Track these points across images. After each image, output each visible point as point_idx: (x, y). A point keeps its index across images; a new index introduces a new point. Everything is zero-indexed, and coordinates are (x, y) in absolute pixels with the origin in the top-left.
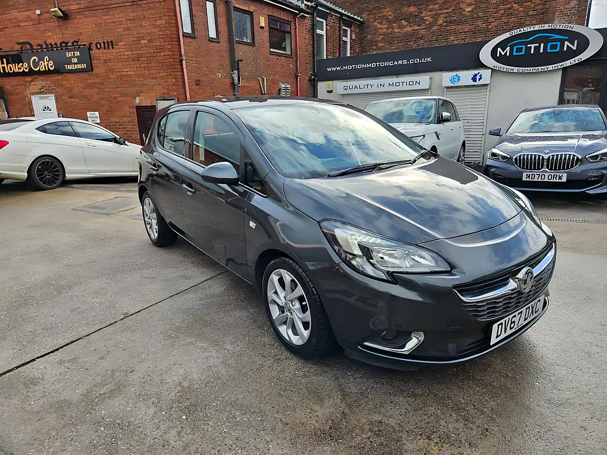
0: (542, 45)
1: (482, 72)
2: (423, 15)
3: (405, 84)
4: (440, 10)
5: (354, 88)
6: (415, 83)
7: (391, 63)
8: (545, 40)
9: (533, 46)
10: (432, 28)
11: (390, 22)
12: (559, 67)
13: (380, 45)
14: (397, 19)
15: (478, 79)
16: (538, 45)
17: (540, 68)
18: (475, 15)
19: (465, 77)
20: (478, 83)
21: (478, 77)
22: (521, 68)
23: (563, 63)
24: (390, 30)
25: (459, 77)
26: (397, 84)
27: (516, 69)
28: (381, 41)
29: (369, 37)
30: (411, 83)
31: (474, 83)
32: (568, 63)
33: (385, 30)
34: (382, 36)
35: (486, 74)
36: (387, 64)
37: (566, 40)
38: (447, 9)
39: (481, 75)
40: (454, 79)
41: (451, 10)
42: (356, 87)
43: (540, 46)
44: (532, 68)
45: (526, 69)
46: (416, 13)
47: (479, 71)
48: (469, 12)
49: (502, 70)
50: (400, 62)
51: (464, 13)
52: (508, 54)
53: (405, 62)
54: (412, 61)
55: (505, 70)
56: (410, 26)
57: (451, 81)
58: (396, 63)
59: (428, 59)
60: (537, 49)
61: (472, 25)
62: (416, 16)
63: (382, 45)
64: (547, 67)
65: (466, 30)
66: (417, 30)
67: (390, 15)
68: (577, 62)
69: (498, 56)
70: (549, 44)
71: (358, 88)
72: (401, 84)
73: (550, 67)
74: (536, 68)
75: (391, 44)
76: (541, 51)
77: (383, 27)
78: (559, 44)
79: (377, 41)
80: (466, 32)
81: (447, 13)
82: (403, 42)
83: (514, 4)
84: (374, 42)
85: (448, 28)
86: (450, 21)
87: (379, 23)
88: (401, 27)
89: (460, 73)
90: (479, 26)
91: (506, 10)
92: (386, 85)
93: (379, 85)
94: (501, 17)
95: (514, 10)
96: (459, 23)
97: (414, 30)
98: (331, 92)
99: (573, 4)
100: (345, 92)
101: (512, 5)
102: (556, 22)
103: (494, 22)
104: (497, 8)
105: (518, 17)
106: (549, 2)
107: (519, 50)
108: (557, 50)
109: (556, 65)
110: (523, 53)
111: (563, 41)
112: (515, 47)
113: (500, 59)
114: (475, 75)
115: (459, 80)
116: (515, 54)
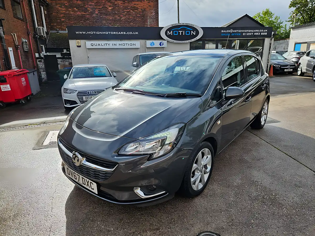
0: (184, 31)
1: (163, 41)
2: (86, 7)
3: (128, 45)
4: (95, 6)
5: (97, 45)
6: (133, 44)
7: (117, 33)
8: (185, 30)
9: (181, 32)
10: (92, 15)
11: (66, 7)
12: (190, 42)
13: (62, 20)
14: (71, 6)
15: (162, 45)
16: (182, 31)
17: (184, 41)
18: (114, 12)
19: (157, 43)
20: (162, 46)
21: (162, 44)
22: (177, 41)
23: (191, 40)
24: (67, 12)
25: (154, 43)
26: (124, 45)
27: (175, 41)
28: (63, 17)
29: (54, 14)
30: (131, 45)
31: (160, 46)
32: (193, 40)
33: (64, 11)
34: (63, 15)
35: (165, 42)
36: (115, 33)
37: (192, 30)
38: (99, 6)
39: (163, 43)
40: (152, 44)
41: (101, 7)
42: (99, 45)
45: (179, 41)
46: (82, 5)
47: (162, 41)
48: (111, 10)
49: (170, 41)
50: (122, 33)
51: (108, 10)
52: (172, 35)
53: (125, 33)
54: (128, 33)
56: (80, 12)
57: (150, 44)
58: (120, 33)
59: (137, 33)
60: (182, 33)
61: (113, 17)
62: (82, 6)
63: (64, 20)
64: (186, 41)
65: (111, 19)
66: (85, 15)
67: (66, 3)
68: (196, 40)
70: (186, 31)
71: (101, 45)
72: (126, 45)
73: (187, 41)
74: (182, 41)
75: (70, 20)
76: (184, 34)
77: (63, 10)
78: (189, 31)
79: (60, 17)
80: (110, 20)
81: (100, 8)
82: (77, 20)
83: (131, 10)
84: (59, 17)
85: (101, 16)
86: (102, 13)
87: (59, 7)
88: (74, 11)
89: (154, 41)
90: (116, 18)
91: (127, 12)
92: (118, 45)
93: (113, 44)
94: (126, 15)
95: (131, 13)
96: (106, 15)
97: (82, 14)
98: (80, 46)
99: (154, 14)
100: (92, 47)
101: (130, 10)
102: (148, 21)
103: (123, 17)
104: (123, 10)
105: (133, 16)
106: (144, 11)
107: (176, 33)
108: (189, 34)
109: (189, 41)
110: (177, 34)
111: (191, 31)
112: (174, 32)
113: (169, 36)
114: (161, 43)
115: (154, 44)
116: (174, 34)
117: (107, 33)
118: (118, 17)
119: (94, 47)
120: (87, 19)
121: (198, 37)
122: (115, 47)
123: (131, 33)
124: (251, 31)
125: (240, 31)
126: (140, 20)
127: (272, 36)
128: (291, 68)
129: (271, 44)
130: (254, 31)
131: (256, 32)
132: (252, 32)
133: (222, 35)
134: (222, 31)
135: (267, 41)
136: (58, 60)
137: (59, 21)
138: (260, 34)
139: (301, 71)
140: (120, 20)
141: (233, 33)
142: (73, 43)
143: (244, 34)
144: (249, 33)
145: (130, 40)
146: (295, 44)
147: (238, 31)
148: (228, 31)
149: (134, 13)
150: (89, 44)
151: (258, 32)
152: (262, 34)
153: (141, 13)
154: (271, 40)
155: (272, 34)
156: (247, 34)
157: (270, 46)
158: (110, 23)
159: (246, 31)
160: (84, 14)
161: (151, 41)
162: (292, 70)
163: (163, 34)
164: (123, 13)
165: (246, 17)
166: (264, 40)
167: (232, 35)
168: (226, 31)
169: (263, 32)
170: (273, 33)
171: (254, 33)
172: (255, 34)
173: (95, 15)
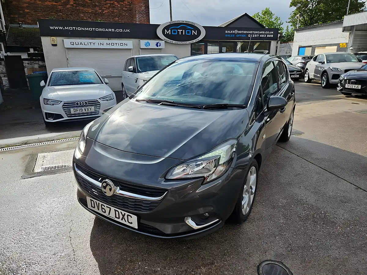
0: (184, 30)
1: (160, 42)
3: (117, 44)
6: (124, 44)
7: (104, 30)
8: (185, 28)
9: (180, 31)
10: (66, 6)
12: (191, 43)
13: (26, 11)
16: (182, 30)
17: (184, 42)
18: (93, 4)
19: (153, 43)
20: (159, 47)
21: (159, 44)
22: (176, 42)
23: (192, 41)
24: (33, 2)
25: (149, 43)
26: (113, 44)
27: (174, 42)
28: (27, 8)
29: (14, 2)
30: (122, 44)
31: (157, 48)
32: (194, 41)
34: (27, 5)
35: (162, 43)
36: (100, 30)
37: (193, 30)
39: (160, 44)
40: (147, 44)
42: (81, 44)
43: (183, 31)
44: (181, 42)
45: (178, 42)
47: (159, 41)
49: (168, 41)
50: (110, 30)
52: (170, 34)
53: (113, 30)
54: (118, 30)
55: (169, 42)
56: (50, 2)
58: (107, 30)
59: (128, 31)
60: (182, 32)
61: (93, 9)
64: (187, 42)
68: (197, 41)
69: (166, 34)
70: (187, 31)
72: (115, 44)
73: (188, 42)
74: (182, 42)
75: (36, 11)
76: (184, 34)
78: (190, 31)
79: (23, 7)
82: (46, 12)
84: (21, 7)
85: (78, 8)
86: (78, 4)
89: (150, 41)
90: (97, 11)
91: (110, 4)
92: (105, 44)
93: (100, 44)
94: (109, 8)
95: (115, 5)
96: (84, 6)
97: (53, 5)
98: (56, 45)
99: (143, 8)
100: (72, 46)
101: (114, 2)
102: (137, 16)
103: (105, 10)
104: (106, 2)
105: (118, 10)
106: (132, 4)
107: (174, 32)
108: (190, 34)
109: (190, 41)
110: (176, 34)
111: (191, 30)
112: (173, 30)
113: (167, 36)
114: (157, 43)
115: (149, 45)
116: (173, 34)
117: (91, 29)
118: (100, 10)
119: (75, 46)
120: (59, 11)
121: (200, 38)
122: (102, 47)
123: (121, 30)
124: (257, 32)
125: (245, 32)
126: (127, 14)
127: (278, 39)
128: (298, 74)
129: (277, 48)
130: (260, 32)
131: (262, 34)
132: (257, 34)
133: (226, 36)
134: (226, 32)
135: (273, 44)
136: (24, 61)
137: (21, 12)
138: (266, 36)
139: (309, 77)
140: (102, 14)
141: (238, 34)
142: (46, 41)
143: (249, 36)
144: (255, 34)
145: (120, 39)
146: (299, 48)
147: (243, 31)
148: (232, 32)
149: (119, 6)
150: (68, 42)
151: (264, 34)
152: (268, 36)
153: (128, 7)
154: (278, 43)
155: (278, 37)
156: (252, 36)
157: (277, 50)
158: (89, 17)
159: (251, 32)
160: (55, 5)
161: (146, 41)
162: (298, 76)
163: (159, 32)
164: (105, 5)
165: (245, 17)
166: (270, 42)
167: (237, 36)
168: (230, 32)
169: (269, 34)
170: (279, 35)
171: (260, 34)
172: (261, 36)
173: (68, 6)
